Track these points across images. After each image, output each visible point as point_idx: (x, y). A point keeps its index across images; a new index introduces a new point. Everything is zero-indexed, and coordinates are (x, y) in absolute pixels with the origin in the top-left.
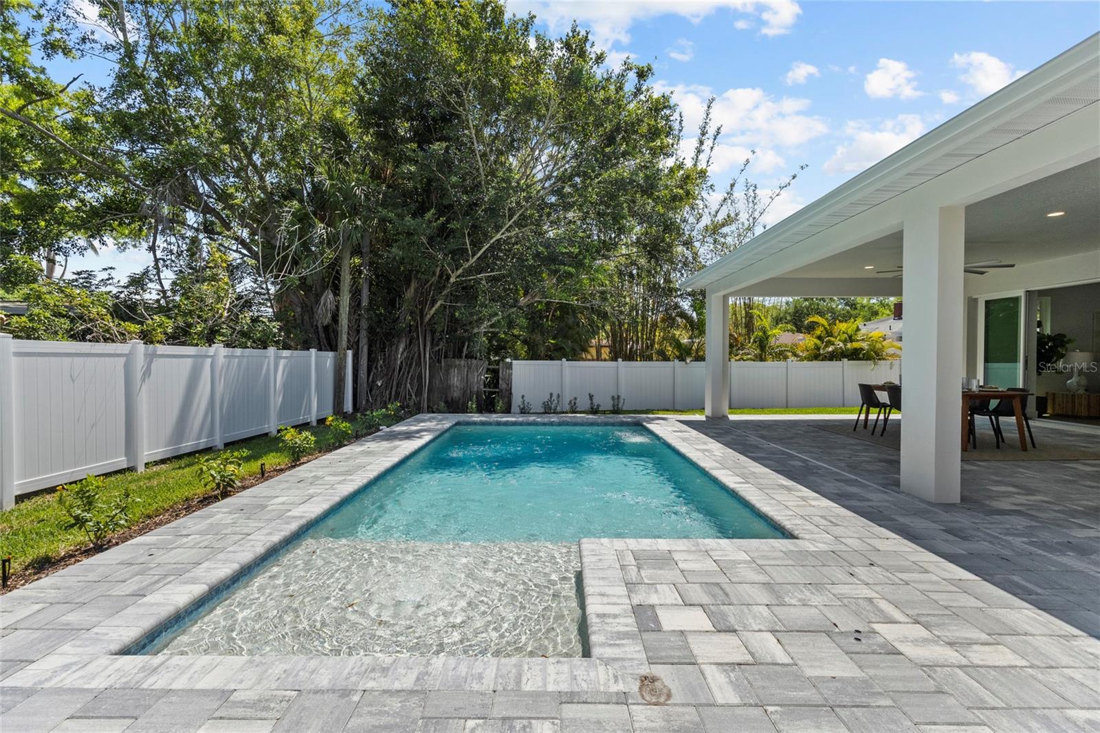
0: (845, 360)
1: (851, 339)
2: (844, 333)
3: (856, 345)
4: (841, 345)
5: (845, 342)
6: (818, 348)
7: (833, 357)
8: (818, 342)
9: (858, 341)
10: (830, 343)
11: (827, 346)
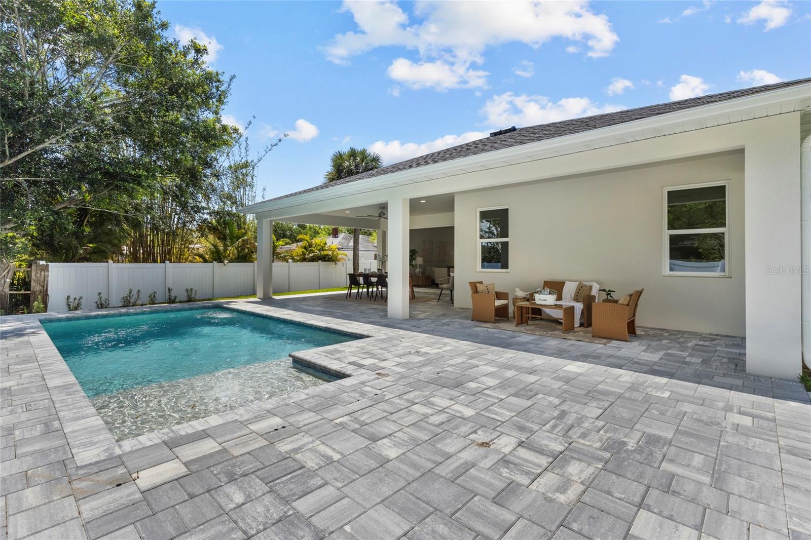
0: (320, 261)
1: (322, 249)
2: (318, 245)
3: (326, 253)
4: (318, 252)
5: (320, 251)
6: (304, 254)
7: (313, 260)
8: (304, 251)
9: (326, 250)
10: (311, 251)
11: (309, 253)
